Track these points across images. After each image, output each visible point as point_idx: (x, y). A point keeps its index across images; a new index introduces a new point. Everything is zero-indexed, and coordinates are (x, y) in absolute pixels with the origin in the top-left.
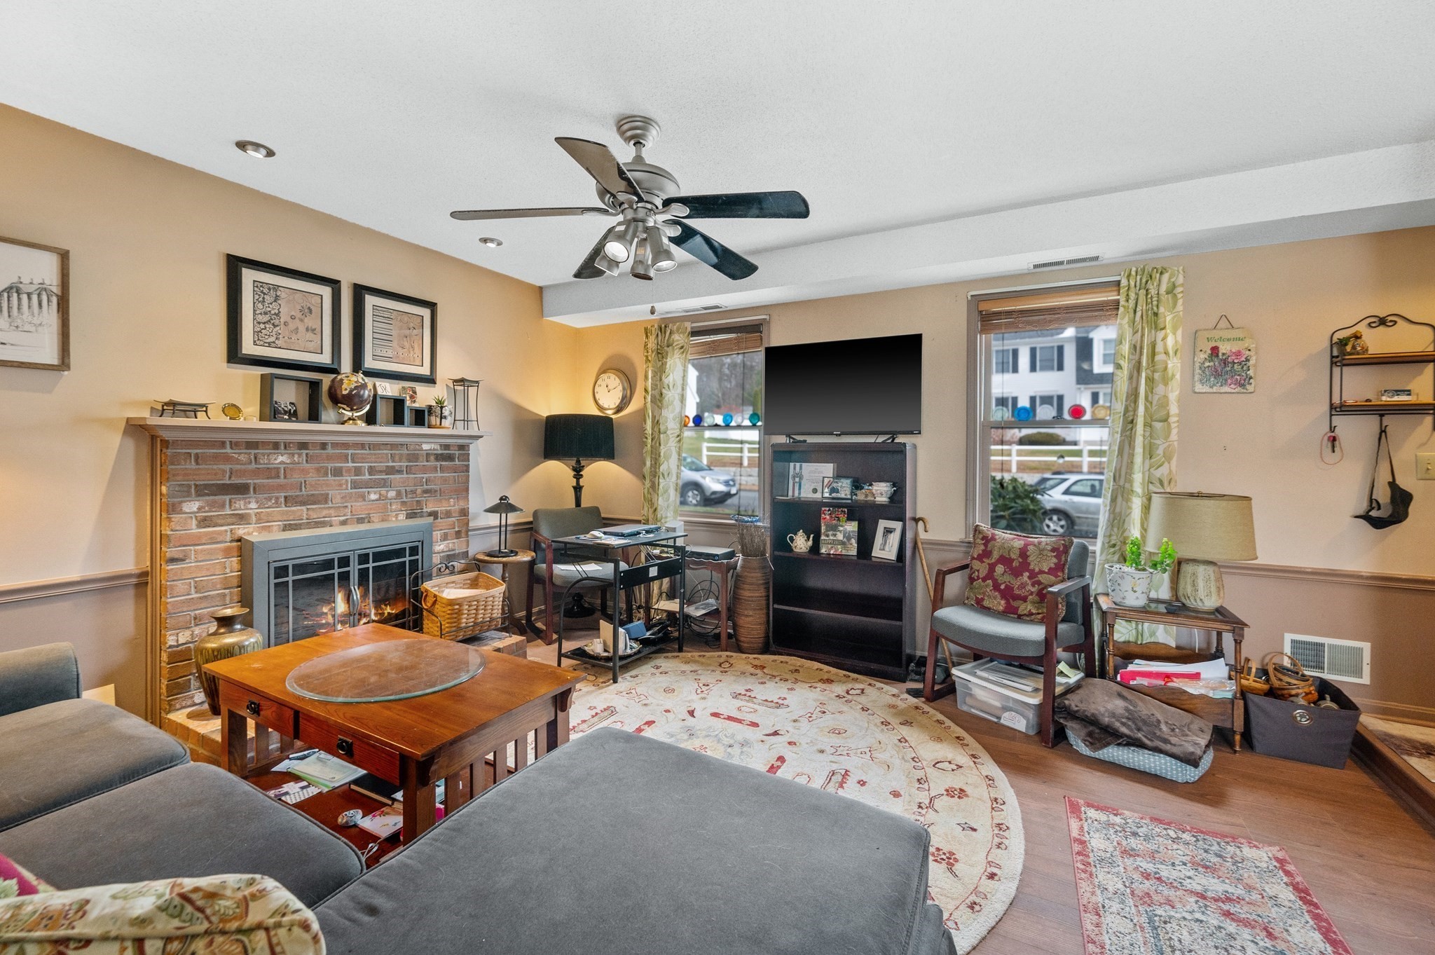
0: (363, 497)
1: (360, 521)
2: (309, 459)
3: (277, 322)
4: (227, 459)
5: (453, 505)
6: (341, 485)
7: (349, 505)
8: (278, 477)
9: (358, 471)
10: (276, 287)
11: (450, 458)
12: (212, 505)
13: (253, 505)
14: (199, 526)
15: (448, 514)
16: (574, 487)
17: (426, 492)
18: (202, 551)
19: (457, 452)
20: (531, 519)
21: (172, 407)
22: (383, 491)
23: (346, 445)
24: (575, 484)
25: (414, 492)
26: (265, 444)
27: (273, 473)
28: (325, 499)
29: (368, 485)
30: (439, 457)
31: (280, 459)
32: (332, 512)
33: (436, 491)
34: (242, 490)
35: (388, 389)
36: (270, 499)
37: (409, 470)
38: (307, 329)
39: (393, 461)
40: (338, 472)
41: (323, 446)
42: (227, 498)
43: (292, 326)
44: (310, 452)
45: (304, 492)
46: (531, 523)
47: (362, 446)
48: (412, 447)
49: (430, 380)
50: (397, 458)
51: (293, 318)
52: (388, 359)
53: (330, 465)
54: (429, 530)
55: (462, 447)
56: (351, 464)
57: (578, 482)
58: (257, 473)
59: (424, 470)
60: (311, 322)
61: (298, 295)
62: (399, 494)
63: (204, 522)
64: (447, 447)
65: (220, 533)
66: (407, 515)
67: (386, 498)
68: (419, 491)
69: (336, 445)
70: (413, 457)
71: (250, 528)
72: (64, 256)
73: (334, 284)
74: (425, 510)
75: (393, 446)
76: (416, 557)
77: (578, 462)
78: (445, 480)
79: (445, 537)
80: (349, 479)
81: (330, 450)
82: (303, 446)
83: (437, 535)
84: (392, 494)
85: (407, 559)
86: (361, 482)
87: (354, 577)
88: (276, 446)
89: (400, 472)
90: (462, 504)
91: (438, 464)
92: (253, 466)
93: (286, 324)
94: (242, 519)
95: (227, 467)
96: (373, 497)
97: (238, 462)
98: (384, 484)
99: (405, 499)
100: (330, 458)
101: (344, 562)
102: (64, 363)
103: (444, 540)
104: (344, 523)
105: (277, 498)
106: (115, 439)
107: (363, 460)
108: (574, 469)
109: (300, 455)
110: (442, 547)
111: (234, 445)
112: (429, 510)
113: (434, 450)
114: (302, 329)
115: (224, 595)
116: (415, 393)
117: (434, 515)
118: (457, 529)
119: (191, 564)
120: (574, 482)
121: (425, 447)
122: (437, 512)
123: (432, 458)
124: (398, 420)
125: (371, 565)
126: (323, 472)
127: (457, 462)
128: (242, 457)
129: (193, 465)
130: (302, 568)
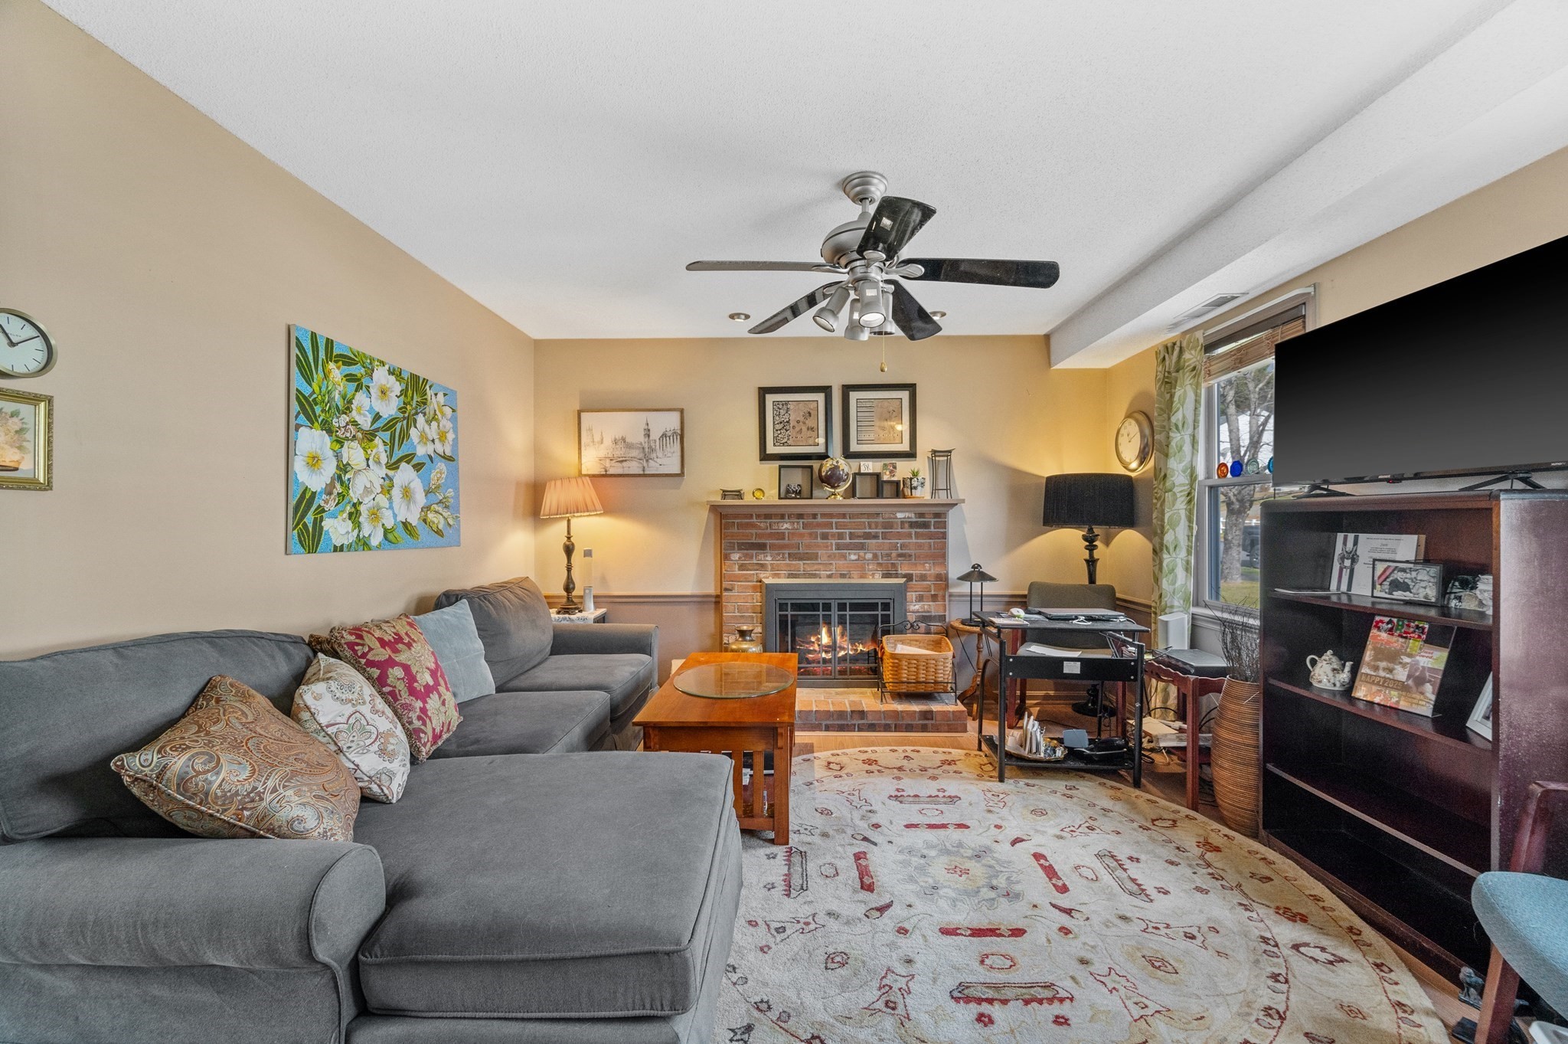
0: (844, 557)
1: (843, 576)
2: (805, 526)
3: (788, 428)
4: (753, 526)
5: (930, 569)
6: (827, 547)
7: (834, 562)
8: (784, 539)
9: (841, 536)
10: (787, 403)
11: (926, 525)
12: (746, 556)
13: (769, 558)
14: (739, 570)
15: (923, 578)
16: (1086, 560)
17: (900, 555)
18: (741, 585)
19: (933, 520)
20: (1026, 593)
21: (725, 494)
22: (862, 553)
23: (831, 516)
24: (1087, 557)
25: (889, 555)
26: (776, 516)
27: (781, 536)
28: (815, 557)
29: (848, 547)
30: (912, 525)
31: (786, 526)
32: (821, 567)
33: (910, 556)
34: (761, 547)
35: (869, 466)
36: (779, 554)
37: (885, 536)
38: (808, 429)
39: (870, 528)
40: (825, 536)
41: (815, 516)
42: (754, 552)
43: (797, 429)
44: (805, 521)
45: (801, 551)
46: (1025, 596)
47: (844, 516)
48: (887, 516)
49: (911, 455)
50: (873, 525)
51: (798, 422)
52: (871, 442)
53: (819, 531)
54: (902, 590)
55: (937, 515)
56: (834, 530)
57: (1091, 555)
58: (771, 536)
59: (899, 536)
60: (810, 423)
61: (802, 404)
62: (875, 556)
63: (742, 567)
64: (921, 515)
65: (750, 575)
66: (883, 574)
67: (865, 559)
68: (894, 555)
69: (824, 515)
70: (888, 525)
71: (768, 573)
72: (682, 411)
73: (826, 390)
74: (900, 572)
75: (869, 515)
76: (888, 613)
77: (1091, 530)
78: (920, 546)
79: (920, 599)
80: (834, 542)
81: (819, 519)
82: (800, 516)
83: (911, 595)
84: (869, 556)
85: (880, 613)
86: (845, 544)
87: (835, 619)
88: (782, 516)
89: (876, 537)
90: (939, 570)
91: (913, 531)
92: (769, 531)
93: (794, 427)
94: (762, 567)
95: (754, 531)
96: (853, 557)
97: (760, 528)
98: (862, 547)
99: (880, 561)
100: (819, 525)
101: (827, 607)
102: (682, 474)
103: (919, 601)
104: (830, 576)
105: (783, 554)
106: (705, 514)
107: (844, 527)
108: (1085, 538)
109: (798, 523)
110: (917, 607)
111: (758, 516)
112: (904, 572)
113: (908, 518)
114: (804, 429)
115: (752, 617)
116: (895, 467)
117: (909, 577)
118: (933, 593)
119: (734, 593)
120: (1086, 554)
121: (900, 515)
122: (912, 574)
123: (907, 525)
124: (879, 494)
125: (848, 613)
126: (813, 536)
127: (932, 529)
128: (762, 525)
129: (736, 530)
130: (797, 607)
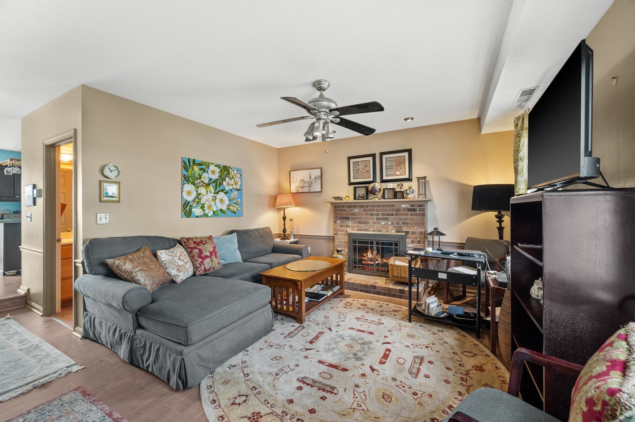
0: (379, 223)
1: (379, 231)
2: (364, 210)
3: (358, 172)
4: (344, 210)
5: (417, 229)
6: (372, 219)
7: (375, 225)
8: (356, 215)
9: (378, 215)
10: (358, 162)
11: (415, 210)
12: (342, 222)
13: (350, 223)
14: (340, 227)
15: (414, 233)
16: (498, 228)
17: (403, 223)
18: (340, 233)
19: (418, 208)
20: (465, 242)
21: (336, 198)
22: (387, 222)
23: (374, 206)
24: (498, 226)
25: (398, 223)
26: (352, 206)
27: (355, 214)
28: (368, 223)
29: (382, 219)
30: (409, 210)
31: (356, 210)
32: (370, 227)
33: (408, 223)
34: (348, 218)
35: (391, 185)
36: (354, 222)
37: (396, 215)
38: (366, 172)
39: (390, 211)
40: (371, 215)
41: (367, 206)
42: (345, 220)
43: (362, 172)
44: (364, 208)
45: (362, 220)
46: (464, 244)
47: (379, 206)
48: (397, 206)
49: (409, 180)
50: (391, 210)
51: (362, 169)
52: (392, 175)
53: (369, 213)
54: (405, 237)
55: (420, 206)
56: (375, 212)
57: (500, 225)
58: (351, 214)
59: (403, 215)
60: (367, 169)
61: (364, 162)
62: (392, 223)
63: (341, 226)
64: (413, 206)
65: (343, 229)
66: (396, 231)
67: (388, 224)
68: (401, 222)
69: (371, 206)
70: (398, 210)
71: (350, 229)
72: (321, 169)
73: (373, 156)
74: (403, 230)
75: (389, 206)
76: (397, 247)
77: (499, 213)
78: (412, 219)
79: (412, 242)
80: (375, 217)
81: (369, 208)
82: (362, 207)
83: (408, 241)
84: (390, 223)
85: (393, 247)
86: (380, 218)
87: (375, 248)
88: (355, 207)
89: (393, 215)
90: (422, 230)
91: (409, 213)
92: (350, 212)
93: (361, 171)
94: (348, 226)
95: (345, 212)
96: (383, 223)
97: (347, 211)
98: (387, 219)
99: (395, 225)
100: (369, 210)
101: (372, 243)
102: (321, 192)
103: (412, 243)
104: (374, 231)
105: (356, 221)
106: (329, 206)
107: (379, 210)
108: (496, 216)
109: (361, 209)
110: (411, 246)
111: (346, 207)
112: (405, 230)
113: (407, 207)
114: (365, 172)
115: (345, 245)
116: (402, 185)
117: (407, 233)
118: (418, 240)
119: (338, 236)
120: (498, 225)
121: (403, 206)
122: (409, 231)
123: (406, 210)
124: (395, 197)
125: (380, 246)
126: (367, 214)
127: (418, 212)
128: (348, 210)
129: (338, 212)
130: (360, 242)
